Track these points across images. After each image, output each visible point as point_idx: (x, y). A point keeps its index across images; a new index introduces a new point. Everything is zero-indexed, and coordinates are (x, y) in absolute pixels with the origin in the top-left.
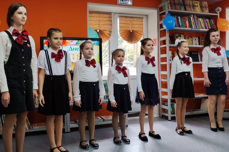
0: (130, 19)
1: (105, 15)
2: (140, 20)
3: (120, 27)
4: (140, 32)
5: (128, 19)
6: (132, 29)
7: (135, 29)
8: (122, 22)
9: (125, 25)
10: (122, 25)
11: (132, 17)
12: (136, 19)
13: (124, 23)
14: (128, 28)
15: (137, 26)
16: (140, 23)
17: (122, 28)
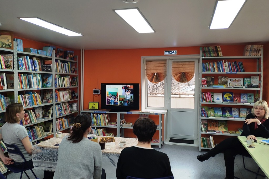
0: (182, 63)
1: (161, 62)
2: (192, 63)
3: (173, 70)
4: (192, 73)
5: (181, 63)
6: (184, 71)
7: (187, 71)
8: (175, 66)
9: (177, 69)
10: (175, 69)
11: (184, 62)
12: (188, 63)
13: (177, 67)
14: (180, 71)
15: (188, 68)
16: (192, 66)
17: (175, 71)
